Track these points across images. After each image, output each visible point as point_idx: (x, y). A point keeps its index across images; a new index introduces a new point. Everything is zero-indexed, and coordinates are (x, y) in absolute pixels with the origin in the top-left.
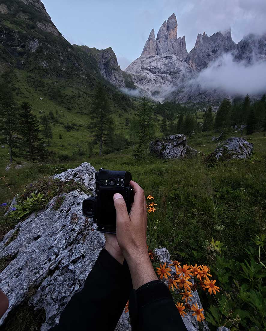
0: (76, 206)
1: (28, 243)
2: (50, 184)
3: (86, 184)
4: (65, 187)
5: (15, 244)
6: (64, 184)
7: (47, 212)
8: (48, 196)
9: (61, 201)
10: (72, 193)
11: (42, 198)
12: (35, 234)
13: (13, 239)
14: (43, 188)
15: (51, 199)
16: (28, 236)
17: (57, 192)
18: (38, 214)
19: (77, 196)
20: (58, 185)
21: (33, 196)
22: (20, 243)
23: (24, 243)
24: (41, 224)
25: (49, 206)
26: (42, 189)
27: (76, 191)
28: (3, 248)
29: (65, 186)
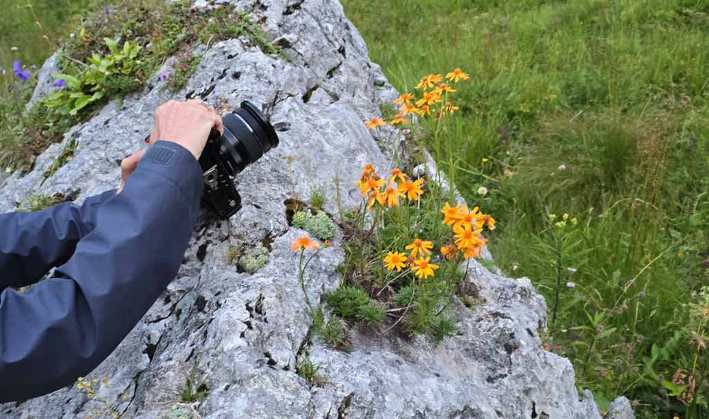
0: (228, 80)
1: (103, 171)
2: (158, 16)
3: (272, 24)
4: (205, 29)
5: (70, 172)
6: (201, 17)
7: (149, 97)
8: (151, 53)
9: (188, 67)
10: (223, 47)
11: (134, 59)
12: (121, 153)
13: (62, 161)
14: (137, 30)
15: (161, 63)
16: (103, 155)
17: (178, 44)
18: (124, 105)
19: (235, 55)
20: (182, 22)
21: (111, 48)
22: (83, 171)
23: (93, 172)
24: (136, 128)
25: (154, 84)
26: (133, 32)
27: (236, 42)
28: (40, 183)
29: (204, 26)
